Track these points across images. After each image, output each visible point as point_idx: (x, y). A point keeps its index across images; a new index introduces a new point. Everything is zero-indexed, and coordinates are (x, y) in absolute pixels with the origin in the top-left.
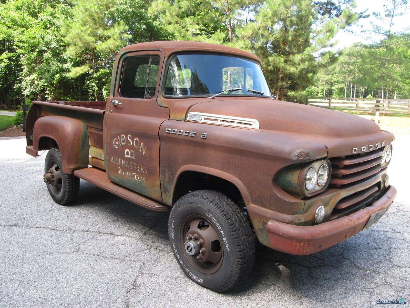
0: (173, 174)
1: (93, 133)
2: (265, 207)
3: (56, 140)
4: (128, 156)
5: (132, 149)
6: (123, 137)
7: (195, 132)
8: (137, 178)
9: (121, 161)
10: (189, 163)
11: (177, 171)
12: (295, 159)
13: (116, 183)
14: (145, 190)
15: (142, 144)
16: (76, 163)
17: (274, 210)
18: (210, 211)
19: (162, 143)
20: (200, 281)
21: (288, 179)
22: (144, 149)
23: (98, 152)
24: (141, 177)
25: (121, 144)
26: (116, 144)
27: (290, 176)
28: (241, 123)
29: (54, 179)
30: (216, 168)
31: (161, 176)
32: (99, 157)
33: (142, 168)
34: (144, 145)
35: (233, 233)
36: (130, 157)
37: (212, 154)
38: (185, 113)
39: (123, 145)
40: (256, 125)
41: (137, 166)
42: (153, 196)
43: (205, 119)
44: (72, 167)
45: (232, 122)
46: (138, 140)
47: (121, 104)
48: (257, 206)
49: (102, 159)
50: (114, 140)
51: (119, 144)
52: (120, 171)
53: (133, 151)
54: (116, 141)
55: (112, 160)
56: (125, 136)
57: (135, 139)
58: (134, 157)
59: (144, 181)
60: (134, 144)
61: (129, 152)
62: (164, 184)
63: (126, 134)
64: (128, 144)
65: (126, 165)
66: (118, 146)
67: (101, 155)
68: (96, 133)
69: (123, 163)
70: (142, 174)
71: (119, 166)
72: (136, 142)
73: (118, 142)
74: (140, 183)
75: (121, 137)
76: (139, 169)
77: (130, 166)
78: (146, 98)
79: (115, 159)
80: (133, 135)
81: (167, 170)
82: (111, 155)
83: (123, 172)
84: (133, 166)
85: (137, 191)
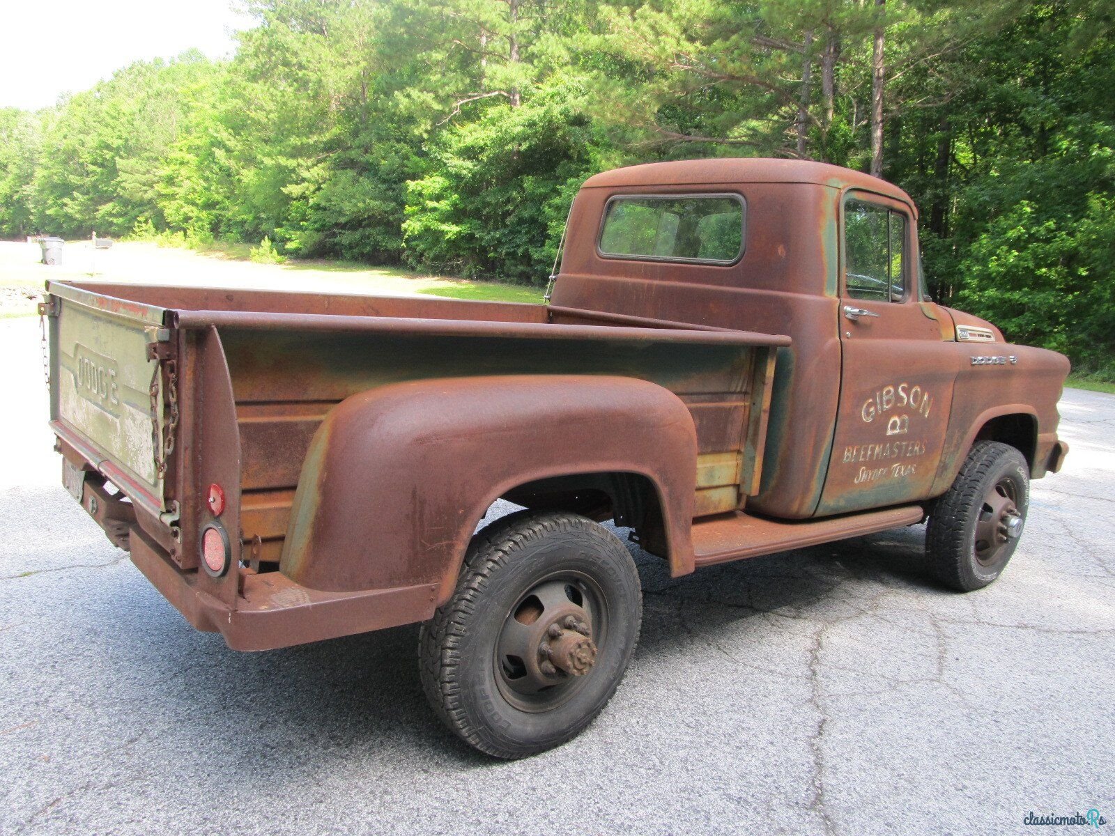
0: (964, 435)
4: (894, 432)
5: (905, 413)
6: (888, 392)
8: (897, 471)
9: (873, 450)
14: (904, 491)
15: (926, 397)
22: (928, 405)
23: (706, 466)
25: (882, 410)
26: (869, 414)
31: (945, 446)
32: (703, 483)
33: (917, 446)
36: (897, 431)
38: (953, 327)
39: (887, 410)
41: (907, 447)
43: (971, 335)
45: (982, 336)
46: (919, 390)
48: (1043, 434)
49: (716, 483)
50: (865, 405)
51: (876, 410)
52: (863, 476)
53: (906, 417)
54: (870, 405)
55: (848, 457)
56: (892, 389)
57: (914, 390)
58: (906, 430)
59: (911, 473)
60: (911, 400)
61: (898, 422)
62: (945, 459)
63: (896, 384)
64: (898, 405)
65: (882, 454)
66: (872, 416)
67: (711, 473)
68: (697, 408)
69: (878, 451)
70: (913, 459)
71: (864, 463)
72: (916, 397)
73: (876, 405)
74: (903, 479)
75: (884, 393)
76: (911, 451)
77: (892, 452)
78: (892, 300)
79: (858, 452)
80: (911, 381)
81: (957, 431)
82: (849, 444)
83: (868, 474)
84: (900, 448)
85: (885, 503)
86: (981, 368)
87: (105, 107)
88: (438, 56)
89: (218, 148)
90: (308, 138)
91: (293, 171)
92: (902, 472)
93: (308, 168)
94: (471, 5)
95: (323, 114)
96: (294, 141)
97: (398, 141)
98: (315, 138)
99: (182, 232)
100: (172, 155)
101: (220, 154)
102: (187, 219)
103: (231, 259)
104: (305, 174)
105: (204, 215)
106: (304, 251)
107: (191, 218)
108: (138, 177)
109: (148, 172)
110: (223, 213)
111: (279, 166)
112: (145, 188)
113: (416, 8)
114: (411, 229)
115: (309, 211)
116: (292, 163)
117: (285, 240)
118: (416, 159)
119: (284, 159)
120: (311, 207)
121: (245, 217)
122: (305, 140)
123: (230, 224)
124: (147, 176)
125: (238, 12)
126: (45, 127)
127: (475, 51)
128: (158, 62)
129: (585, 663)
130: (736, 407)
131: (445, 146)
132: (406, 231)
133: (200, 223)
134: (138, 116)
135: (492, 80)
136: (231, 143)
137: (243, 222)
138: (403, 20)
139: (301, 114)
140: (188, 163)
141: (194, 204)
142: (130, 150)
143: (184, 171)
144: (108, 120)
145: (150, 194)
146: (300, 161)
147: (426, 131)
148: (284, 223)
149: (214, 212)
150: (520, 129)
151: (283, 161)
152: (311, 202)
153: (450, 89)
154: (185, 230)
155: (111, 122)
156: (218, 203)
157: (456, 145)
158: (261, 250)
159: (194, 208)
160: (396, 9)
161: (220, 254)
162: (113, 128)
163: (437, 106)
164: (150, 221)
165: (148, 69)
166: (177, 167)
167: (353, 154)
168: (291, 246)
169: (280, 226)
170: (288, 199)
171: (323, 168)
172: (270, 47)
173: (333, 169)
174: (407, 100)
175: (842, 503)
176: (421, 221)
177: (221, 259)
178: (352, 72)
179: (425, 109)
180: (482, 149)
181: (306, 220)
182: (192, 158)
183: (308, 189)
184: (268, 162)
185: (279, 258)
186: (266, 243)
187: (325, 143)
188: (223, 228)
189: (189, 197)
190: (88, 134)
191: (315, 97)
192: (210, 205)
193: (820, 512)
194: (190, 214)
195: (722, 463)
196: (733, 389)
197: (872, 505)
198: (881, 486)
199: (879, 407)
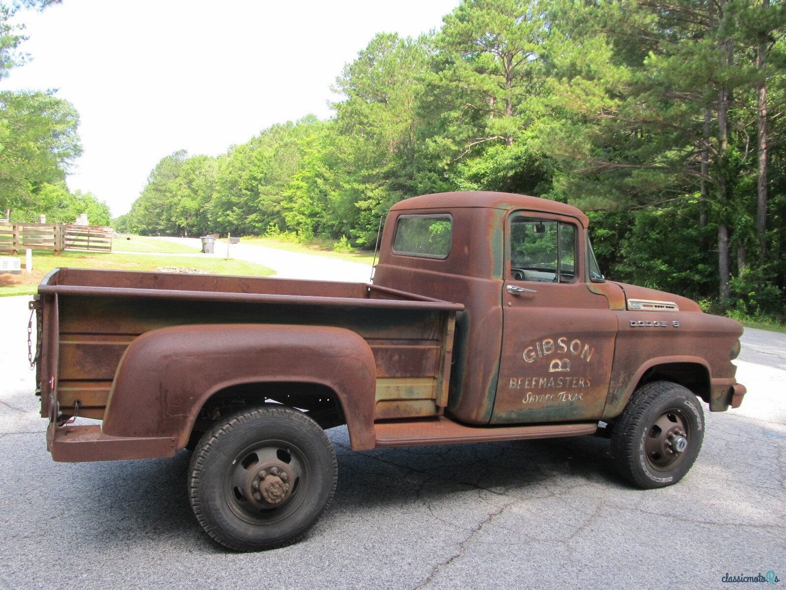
0: (630, 375)
4: (557, 370)
5: (566, 358)
6: (548, 343)
7: (666, 322)
8: (564, 397)
9: (537, 382)
10: (654, 356)
11: (636, 370)
14: (575, 412)
15: (586, 347)
19: (618, 341)
22: (590, 353)
23: (401, 385)
24: (577, 395)
25: (543, 355)
26: (529, 357)
31: (612, 382)
32: (404, 396)
33: (582, 381)
34: (590, 349)
36: (560, 370)
38: (624, 300)
39: (548, 355)
40: (676, 307)
41: (571, 381)
42: (588, 414)
43: (644, 306)
45: (661, 306)
46: (579, 342)
47: (535, 292)
48: (716, 379)
49: (414, 397)
50: (526, 351)
51: (537, 355)
52: (530, 399)
53: (567, 360)
54: (530, 351)
55: (513, 385)
56: (552, 341)
57: (573, 342)
58: (568, 369)
59: (579, 399)
60: (571, 349)
61: (560, 363)
62: (614, 392)
63: (555, 338)
64: (559, 352)
65: (547, 385)
66: (533, 359)
67: (410, 390)
68: (396, 349)
69: (543, 383)
70: (579, 390)
71: (530, 390)
72: (576, 347)
73: (536, 351)
74: (571, 403)
75: (544, 343)
76: (576, 384)
77: (556, 384)
78: (561, 282)
79: (523, 382)
80: (570, 336)
81: (622, 372)
82: (513, 376)
83: (536, 398)
84: (564, 382)
85: (557, 419)
86: (641, 329)
87: (254, 154)
88: (454, 114)
89: (319, 178)
90: (373, 170)
91: (363, 192)
92: (570, 398)
93: (372, 190)
94: (477, 79)
95: (383, 155)
96: (364, 172)
97: (430, 171)
98: (377, 170)
99: (295, 232)
100: (292, 183)
101: (320, 181)
102: (299, 224)
103: (322, 250)
104: (370, 194)
105: (309, 221)
106: (368, 244)
107: (301, 223)
108: (271, 197)
109: (277, 194)
110: (320, 219)
111: (353, 189)
112: (275, 204)
113: (441, 84)
114: (435, 230)
115: (372, 218)
116: (361, 187)
117: (357, 238)
118: (440, 183)
119: (357, 185)
120: (373, 216)
121: (334, 222)
122: (370, 172)
123: (325, 227)
124: (277, 196)
125: (335, 91)
126: (220, 167)
127: (481, 110)
128: (289, 124)
129: (276, 496)
130: (429, 349)
131: (459, 174)
132: (432, 231)
133: (306, 226)
134: (273, 159)
135: (491, 129)
136: (327, 175)
137: (333, 226)
138: (432, 92)
139: (369, 155)
140: (302, 187)
141: (303, 214)
142: (267, 181)
143: (298, 193)
144: (256, 161)
145: (277, 208)
146: (367, 185)
147: (447, 164)
148: (356, 226)
149: (315, 219)
150: (509, 161)
151: (356, 186)
152: (373, 212)
153: (463, 136)
154: (297, 231)
155: (258, 163)
156: (318, 213)
157: (468, 173)
158: (340, 244)
159: (303, 217)
160: (428, 86)
161: (317, 246)
162: (259, 167)
163: (454, 148)
164: (277, 225)
165: (281, 129)
166: (294, 191)
167: (402, 180)
168: (360, 241)
169: (354, 228)
170: (359, 210)
171: (382, 190)
172: (352, 113)
173: (388, 190)
174: (434, 144)
175: (514, 416)
176: (442, 224)
177: (316, 249)
178: (402, 126)
179: (447, 150)
180: (484, 175)
181: (370, 224)
182: (304, 184)
183: (371, 203)
184: (347, 186)
185: (351, 249)
186: (344, 239)
187: (384, 173)
188: (320, 230)
189: (301, 210)
190: (244, 171)
191: (378, 143)
192: (313, 215)
193: (494, 421)
194: (301, 221)
195: (420, 384)
196: (426, 338)
197: (545, 420)
198: (550, 407)
199: (539, 353)
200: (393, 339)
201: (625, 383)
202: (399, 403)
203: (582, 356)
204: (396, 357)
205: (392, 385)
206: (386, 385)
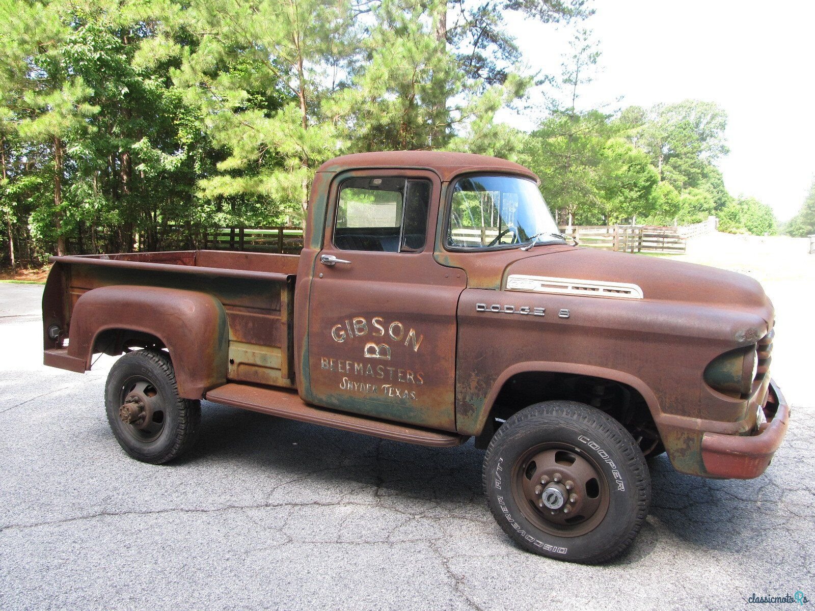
0: (489, 380)
1: (243, 317)
2: (689, 416)
3: (159, 335)
4: (374, 356)
5: (384, 343)
6: (359, 322)
7: (544, 309)
8: (391, 392)
9: (352, 366)
10: (528, 359)
11: (498, 375)
12: (741, 340)
13: (330, 407)
14: (412, 414)
15: (412, 333)
16: (209, 376)
17: (706, 419)
18: (585, 433)
19: (461, 330)
20: (562, 550)
21: (725, 370)
22: (417, 341)
23: (257, 352)
24: (406, 392)
25: (354, 335)
26: (339, 336)
27: (729, 366)
28: (610, 291)
29: (144, 413)
30: (589, 363)
31: (458, 385)
32: (259, 363)
33: (410, 375)
34: (417, 335)
35: (631, 462)
36: (377, 356)
37: (581, 342)
38: (500, 276)
39: (360, 337)
40: (637, 293)
41: (396, 373)
42: (433, 421)
43: (543, 285)
44: (201, 385)
45: (594, 289)
46: (400, 325)
47: (348, 263)
48: (674, 416)
49: (269, 365)
50: (334, 329)
51: (347, 334)
52: (346, 385)
53: (387, 346)
54: (338, 330)
55: (325, 365)
56: (365, 321)
57: (393, 325)
58: (389, 357)
59: (412, 398)
60: (391, 332)
61: (377, 348)
62: (464, 398)
63: (369, 316)
64: (374, 334)
65: (364, 372)
66: (343, 339)
67: (264, 358)
68: (250, 316)
69: (358, 369)
70: (409, 386)
71: (345, 375)
72: (396, 330)
73: (346, 330)
74: (402, 402)
75: (354, 322)
76: (402, 378)
77: (376, 373)
78: (401, 251)
79: (335, 363)
80: (388, 318)
81: (473, 374)
82: (324, 356)
83: (354, 385)
84: (387, 372)
85: (390, 417)
86: (496, 316)
92: (399, 394)
130: (277, 320)
175: (335, 401)
193: (317, 403)
195: (274, 354)
196: (274, 308)
197: (373, 414)
198: (373, 399)
199: (350, 332)
200: (248, 307)
201: (482, 390)
202: (257, 368)
203: (406, 343)
204: (250, 325)
205: (249, 350)
206: (245, 350)
